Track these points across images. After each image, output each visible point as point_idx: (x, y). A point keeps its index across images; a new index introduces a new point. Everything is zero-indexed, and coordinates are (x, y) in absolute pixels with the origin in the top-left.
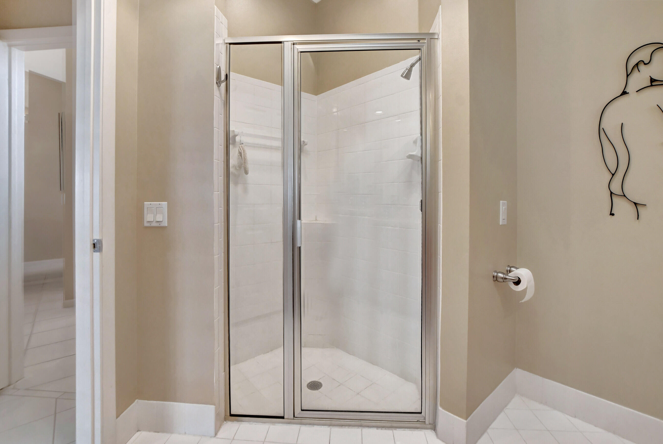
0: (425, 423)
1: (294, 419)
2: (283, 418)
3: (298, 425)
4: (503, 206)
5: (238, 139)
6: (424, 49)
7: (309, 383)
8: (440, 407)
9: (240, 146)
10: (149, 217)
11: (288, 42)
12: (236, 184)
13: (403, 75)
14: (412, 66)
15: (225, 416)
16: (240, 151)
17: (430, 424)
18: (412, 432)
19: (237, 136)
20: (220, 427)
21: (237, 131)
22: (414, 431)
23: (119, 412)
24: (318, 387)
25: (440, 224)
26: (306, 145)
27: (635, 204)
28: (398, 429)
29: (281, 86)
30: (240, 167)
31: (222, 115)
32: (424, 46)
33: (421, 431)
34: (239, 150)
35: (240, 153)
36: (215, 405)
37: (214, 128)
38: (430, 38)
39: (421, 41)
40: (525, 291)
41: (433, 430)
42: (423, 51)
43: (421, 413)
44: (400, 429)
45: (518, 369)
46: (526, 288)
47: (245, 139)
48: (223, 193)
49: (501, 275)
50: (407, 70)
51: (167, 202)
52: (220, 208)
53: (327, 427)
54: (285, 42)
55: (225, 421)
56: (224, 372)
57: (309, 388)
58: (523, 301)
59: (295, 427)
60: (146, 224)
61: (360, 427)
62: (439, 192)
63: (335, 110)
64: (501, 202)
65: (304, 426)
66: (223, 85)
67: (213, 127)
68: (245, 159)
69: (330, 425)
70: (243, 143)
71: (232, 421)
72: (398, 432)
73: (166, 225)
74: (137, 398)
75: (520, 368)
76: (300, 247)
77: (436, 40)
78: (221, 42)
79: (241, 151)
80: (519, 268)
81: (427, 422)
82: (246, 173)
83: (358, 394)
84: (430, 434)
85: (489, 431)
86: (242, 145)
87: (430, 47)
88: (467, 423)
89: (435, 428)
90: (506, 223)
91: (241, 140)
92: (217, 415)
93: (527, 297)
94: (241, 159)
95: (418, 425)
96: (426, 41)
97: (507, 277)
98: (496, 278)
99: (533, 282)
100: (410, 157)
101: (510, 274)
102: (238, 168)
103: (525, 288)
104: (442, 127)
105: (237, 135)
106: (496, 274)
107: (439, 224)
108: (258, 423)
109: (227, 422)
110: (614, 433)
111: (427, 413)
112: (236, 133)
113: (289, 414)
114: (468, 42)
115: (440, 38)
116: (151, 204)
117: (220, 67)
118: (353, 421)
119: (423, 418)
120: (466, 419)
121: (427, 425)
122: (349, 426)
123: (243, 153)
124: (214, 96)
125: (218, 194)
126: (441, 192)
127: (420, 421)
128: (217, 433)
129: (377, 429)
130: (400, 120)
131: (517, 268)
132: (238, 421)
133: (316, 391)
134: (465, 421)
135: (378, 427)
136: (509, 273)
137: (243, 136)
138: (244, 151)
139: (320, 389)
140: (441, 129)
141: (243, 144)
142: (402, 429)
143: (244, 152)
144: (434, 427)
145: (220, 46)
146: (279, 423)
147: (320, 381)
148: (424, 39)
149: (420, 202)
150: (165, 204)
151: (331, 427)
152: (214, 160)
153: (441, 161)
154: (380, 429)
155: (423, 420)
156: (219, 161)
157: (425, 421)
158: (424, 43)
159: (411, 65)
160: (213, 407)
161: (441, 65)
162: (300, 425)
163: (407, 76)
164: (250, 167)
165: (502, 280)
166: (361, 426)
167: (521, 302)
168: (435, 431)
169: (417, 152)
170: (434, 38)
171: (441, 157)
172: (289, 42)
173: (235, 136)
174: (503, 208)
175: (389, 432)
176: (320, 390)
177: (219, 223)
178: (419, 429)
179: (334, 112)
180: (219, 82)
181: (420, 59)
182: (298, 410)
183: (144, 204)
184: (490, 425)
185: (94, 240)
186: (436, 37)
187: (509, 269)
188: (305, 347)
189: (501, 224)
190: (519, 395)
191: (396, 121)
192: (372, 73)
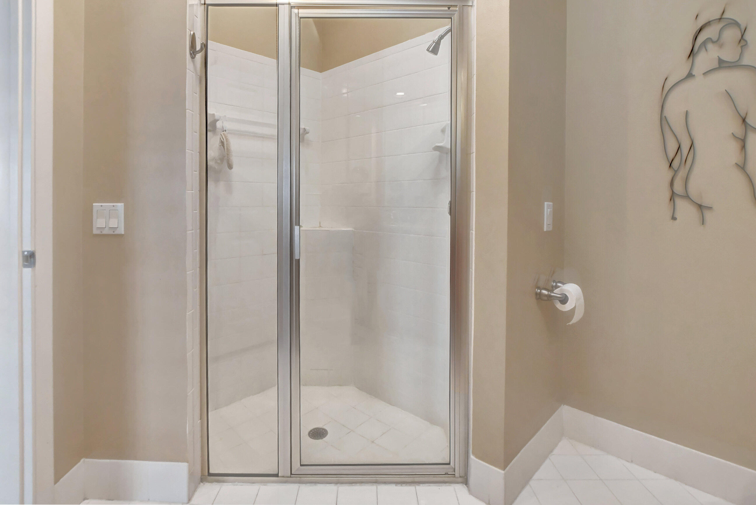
0: (454, 475)
1: (291, 477)
2: (277, 475)
3: (296, 485)
4: (548, 208)
5: (219, 124)
6: (456, 17)
7: (311, 431)
8: (473, 456)
9: (222, 133)
10: (99, 223)
11: (283, 5)
12: (217, 181)
13: (429, 49)
14: (441, 37)
15: (202, 476)
16: (221, 140)
17: (460, 477)
18: (438, 487)
19: (218, 122)
20: (195, 491)
21: (217, 115)
22: (442, 486)
23: (58, 476)
24: (322, 435)
25: (473, 231)
26: (308, 133)
27: (700, 207)
28: (421, 485)
29: (275, 61)
30: (222, 160)
31: (197, 94)
32: (455, 15)
33: (450, 486)
34: (220, 138)
35: (222, 143)
36: (188, 463)
37: (187, 110)
38: (463, 5)
39: (451, 8)
40: (573, 311)
41: (465, 484)
42: (454, 20)
43: (449, 464)
44: (424, 485)
45: (565, 406)
46: (575, 307)
47: (228, 126)
48: (199, 192)
49: (545, 292)
50: (434, 43)
51: (123, 204)
52: (194, 211)
53: (333, 485)
54: (279, 5)
55: (202, 483)
56: (200, 419)
57: (311, 437)
58: (571, 323)
59: (293, 488)
60: (95, 231)
61: (374, 484)
62: (471, 191)
63: (344, 91)
64: (546, 203)
65: (304, 485)
66: (199, 57)
67: (185, 110)
68: (228, 150)
69: (337, 483)
70: (225, 130)
71: (211, 482)
72: (422, 489)
73: (123, 233)
74: (82, 458)
75: (567, 405)
76: (299, 260)
77: (470, 7)
78: (195, 3)
79: (223, 139)
80: (566, 284)
81: (457, 475)
82: (230, 167)
83: (373, 442)
84: (460, 489)
85: (532, 483)
86: (224, 132)
87: (463, 16)
88: (505, 474)
89: (467, 482)
90: (551, 229)
91: (223, 126)
92: (191, 474)
93: (575, 319)
94: (223, 149)
95: (446, 479)
96: (457, 9)
97: (552, 294)
98: (539, 296)
99: (582, 300)
100: (438, 148)
101: (555, 291)
102: (219, 161)
103: (573, 307)
104: (476, 112)
105: (218, 120)
106: (539, 291)
107: (471, 231)
108: (245, 484)
109: (204, 484)
110: (676, 479)
111: (457, 464)
112: (216, 118)
113: (284, 471)
114: (509, 11)
115: (474, 6)
116: (101, 206)
117: (194, 33)
118: (368, 476)
119: (452, 470)
120: (504, 470)
121: (457, 478)
122: (362, 483)
123: (225, 143)
124: (186, 71)
125: (192, 193)
126: (474, 192)
127: (449, 473)
128: (191, 498)
129: (396, 486)
130: (425, 105)
131: (563, 284)
132: (218, 481)
133: (320, 440)
134: (503, 472)
135: (397, 483)
136: (555, 289)
137: (226, 121)
138: (227, 139)
139: (324, 437)
140: (475, 115)
141: (226, 132)
142: (427, 485)
143: (227, 141)
144: (465, 481)
145: (195, 7)
146: (273, 482)
147: (325, 427)
148: (456, 6)
149: (448, 204)
150: (120, 206)
151: (338, 485)
152: (186, 150)
153: (474, 154)
154: (400, 485)
155: (452, 472)
156: (193, 151)
157: (454, 473)
158: (456, 11)
159: (439, 37)
160: (186, 464)
161: (475, 37)
162: (299, 485)
163: (435, 49)
164: (235, 160)
165: (546, 298)
166: (376, 482)
167: (568, 324)
168: (467, 485)
169: (446, 143)
170: (468, 5)
171: (474, 149)
172: (285, 5)
173: (216, 121)
174: (547, 211)
175: (410, 489)
176: (324, 439)
177: (193, 230)
178: (447, 484)
179: (344, 94)
180: (193, 52)
181: (451, 30)
182: (296, 465)
183: (92, 206)
184: (533, 475)
185: (23, 252)
186: (471, 4)
187: (555, 284)
188: (305, 385)
189: (545, 230)
190: (567, 437)
191: (421, 105)
192: (391, 46)
